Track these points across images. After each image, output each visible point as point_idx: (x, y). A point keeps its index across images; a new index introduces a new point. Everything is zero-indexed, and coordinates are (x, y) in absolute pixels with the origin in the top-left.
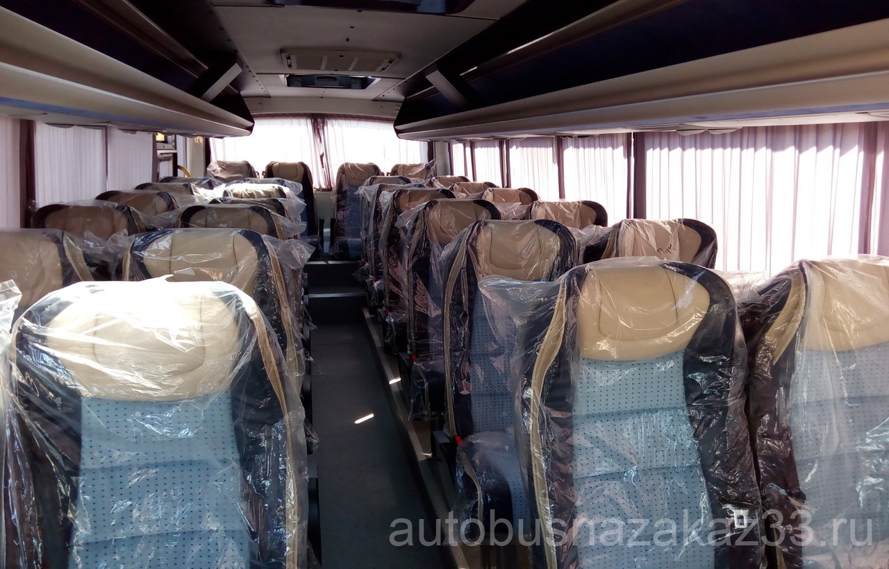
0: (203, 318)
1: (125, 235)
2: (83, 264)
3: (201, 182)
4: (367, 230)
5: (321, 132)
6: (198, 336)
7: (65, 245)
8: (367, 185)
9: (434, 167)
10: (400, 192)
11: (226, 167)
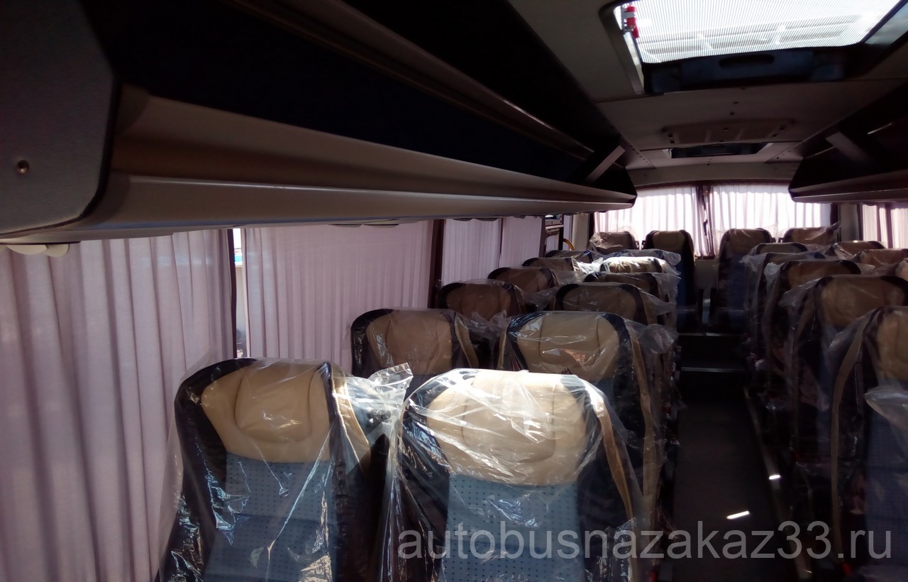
0: (555, 412)
1: (504, 316)
2: (468, 342)
3: (582, 255)
4: (750, 301)
5: (706, 199)
6: (548, 428)
7: (456, 324)
8: (753, 255)
9: (838, 230)
10: (790, 265)
11: (607, 237)
